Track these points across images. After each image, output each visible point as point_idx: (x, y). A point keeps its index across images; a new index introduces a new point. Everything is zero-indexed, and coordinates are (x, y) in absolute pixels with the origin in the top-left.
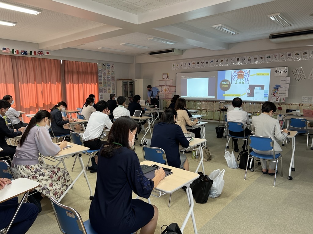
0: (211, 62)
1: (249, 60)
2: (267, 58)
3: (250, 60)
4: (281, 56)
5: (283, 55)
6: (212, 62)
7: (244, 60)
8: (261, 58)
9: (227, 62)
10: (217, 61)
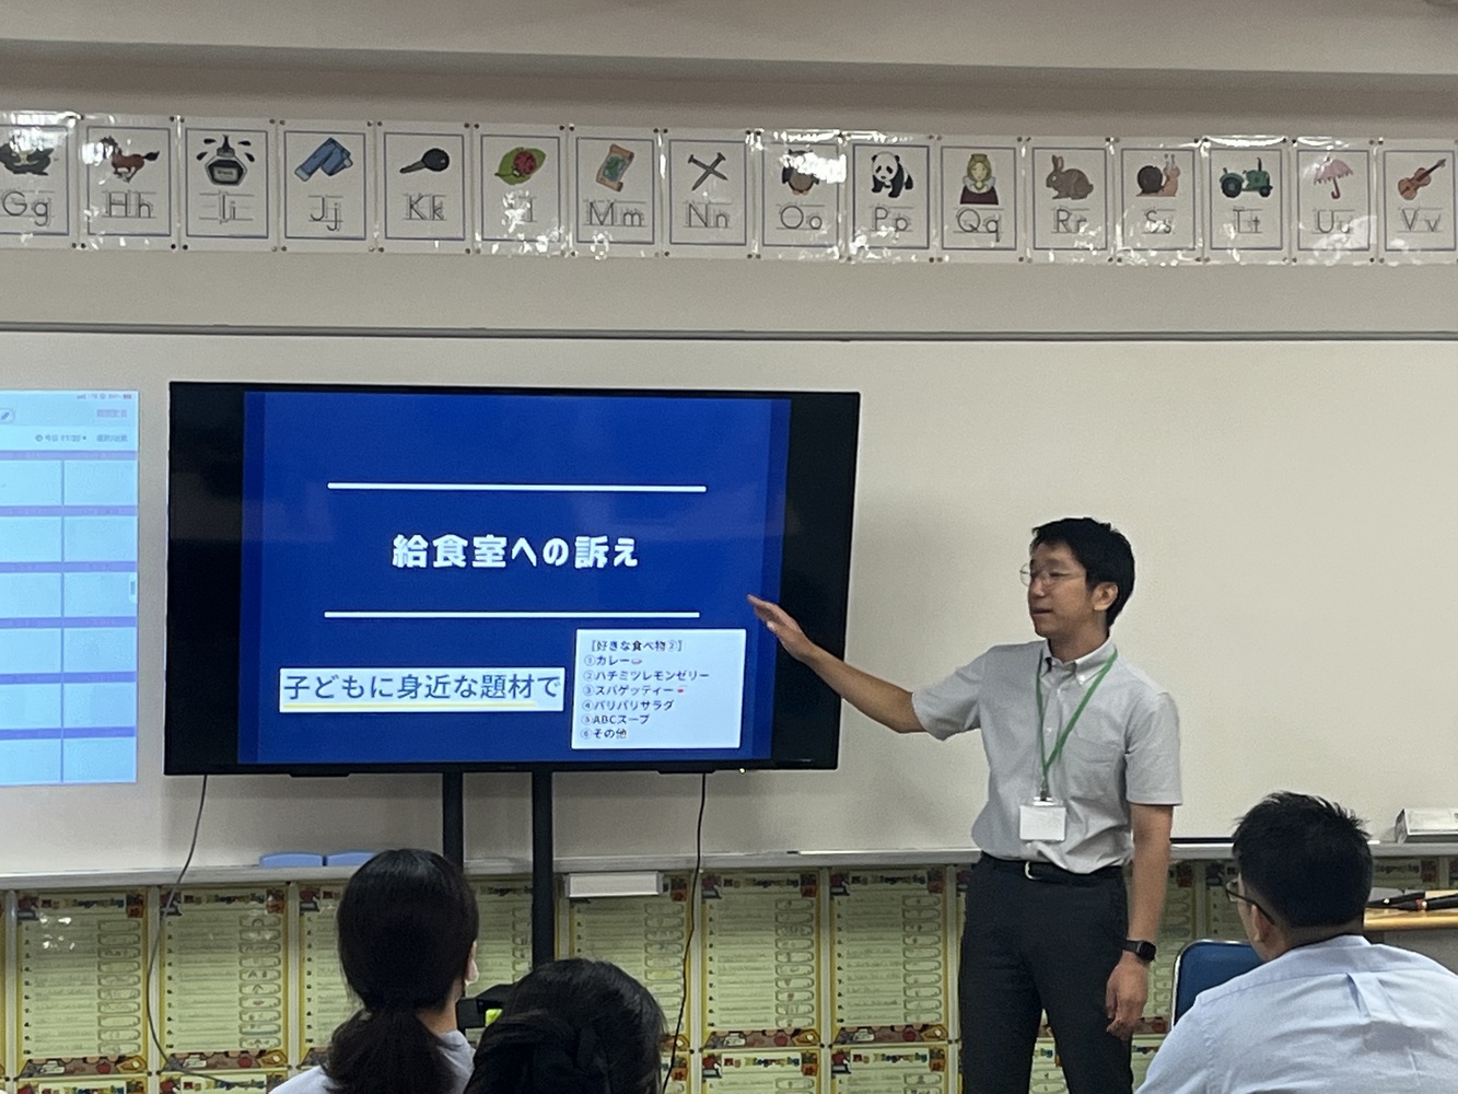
0: (308, 170)
1: (968, 197)
2: (1231, 186)
3: (990, 198)
4: (1409, 187)
5: (1423, 177)
6: (331, 158)
7: (900, 183)
8: (1151, 181)
9: (604, 194)
10: (436, 160)
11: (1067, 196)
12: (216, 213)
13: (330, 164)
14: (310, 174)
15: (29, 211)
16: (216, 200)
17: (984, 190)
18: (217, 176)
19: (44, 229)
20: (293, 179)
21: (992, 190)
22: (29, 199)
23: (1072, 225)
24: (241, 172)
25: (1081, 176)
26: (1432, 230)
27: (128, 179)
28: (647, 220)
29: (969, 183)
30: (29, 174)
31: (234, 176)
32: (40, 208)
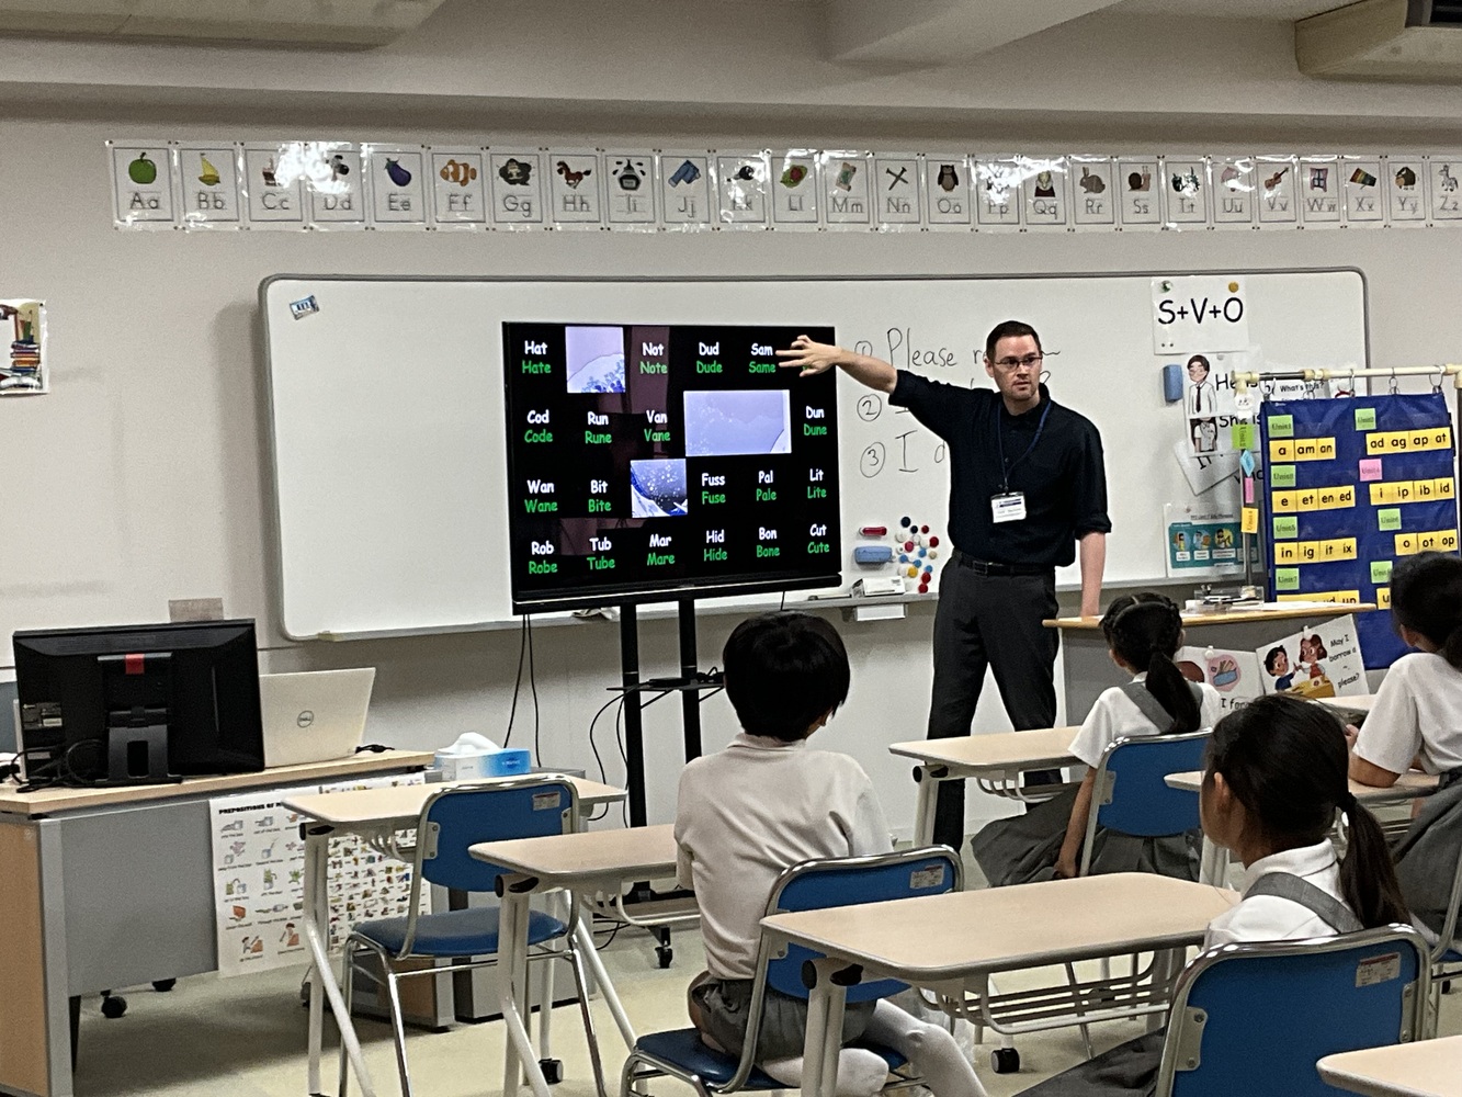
3: (1051, 193)
4: (1271, 184)
5: (1278, 177)
8: (1136, 182)
9: (841, 193)
11: (1092, 190)
12: (625, 207)
13: (688, 176)
14: (677, 183)
15: (519, 208)
16: (625, 199)
17: (1048, 188)
18: (625, 185)
19: (528, 219)
20: (668, 186)
21: (1052, 188)
22: (520, 201)
23: (1095, 208)
24: (638, 182)
25: (1099, 180)
26: (1284, 209)
27: (575, 187)
28: (865, 210)
29: (1039, 184)
30: (518, 185)
31: (634, 185)
32: (526, 206)
